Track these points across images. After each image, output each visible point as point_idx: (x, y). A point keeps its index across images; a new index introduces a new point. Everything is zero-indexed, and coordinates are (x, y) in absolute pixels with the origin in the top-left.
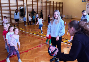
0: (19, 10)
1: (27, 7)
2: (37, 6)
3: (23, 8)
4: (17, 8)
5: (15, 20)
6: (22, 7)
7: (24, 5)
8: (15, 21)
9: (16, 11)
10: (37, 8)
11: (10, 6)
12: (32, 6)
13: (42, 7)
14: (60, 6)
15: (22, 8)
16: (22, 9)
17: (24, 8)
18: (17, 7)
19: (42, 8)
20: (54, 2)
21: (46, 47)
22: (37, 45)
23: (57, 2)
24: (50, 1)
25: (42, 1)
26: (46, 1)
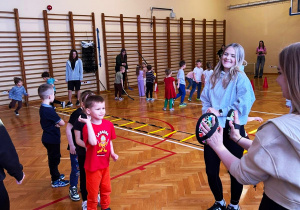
0: (78, 51)
1: (105, 40)
2: (139, 37)
3: (90, 44)
4: (73, 45)
6: (89, 41)
7: (94, 37)
10: (139, 44)
11: (48, 41)
12: (122, 36)
13: (155, 40)
15: (87, 44)
16: (90, 48)
17: (95, 45)
18: (73, 41)
19: (155, 43)
20: (193, 20)
21: (163, 171)
22: (132, 164)
23: (205, 21)
24: (181, 20)
25: (154, 18)
26: (168, 19)
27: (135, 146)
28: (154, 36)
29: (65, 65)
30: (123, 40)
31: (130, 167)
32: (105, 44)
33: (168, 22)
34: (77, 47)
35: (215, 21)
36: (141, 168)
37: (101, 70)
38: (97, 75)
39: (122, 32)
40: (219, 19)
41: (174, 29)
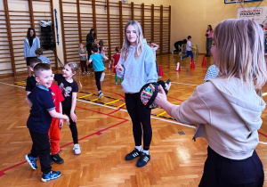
1: (62, 20)
2: (94, 19)
3: (49, 23)
4: (32, 24)
5: (25, 62)
6: (47, 21)
7: (52, 17)
8: (25, 65)
9: (29, 32)
10: (95, 25)
11: (7, 20)
12: (79, 17)
13: (108, 21)
14: (161, 17)
15: (46, 24)
16: (48, 27)
17: (53, 25)
18: (32, 20)
19: (109, 24)
20: (143, 5)
21: (118, 136)
22: (90, 130)
23: (153, 6)
24: (132, 4)
25: (108, 2)
26: (120, 3)
28: (108, 18)
29: (23, 42)
30: (79, 21)
31: (88, 133)
32: (62, 24)
33: (120, 5)
34: (36, 26)
35: (162, 7)
36: (98, 133)
37: (59, 48)
38: (55, 53)
39: (79, 13)
40: (165, 5)
41: (126, 13)
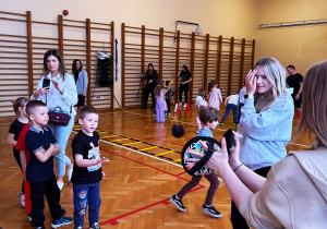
0: (92, 63)
1: (123, 53)
2: (161, 51)
3: (107, 55)
4: (88, 56)
6: (105, 52)
7: (112, 48)
9: (74, 64)
10: (161, 60)
11: (61, 49)
12: (143, 50)
13: (177, 56)
14: (243, 53)
15: (104, 56)
16: (107, 59)
17: (112, 58)
18: (88, 51)
19: (177, 60)
20: (220, 38)
22: (154, 196)
23: (233, 39)
24: (208, 36)
25: (178, 33)
26: (193, 35)
27: (156, 174)
28: (177, 52)
30: (143, 54)
32: (123, 57)
33: (193, 37)
34: (92, 58)
35: (244, 40)
36: (165, 202)
37: (117, 85)
38: (112, 91)
39: (143, 45)
40: (249, 38)
41: (199, 46)
